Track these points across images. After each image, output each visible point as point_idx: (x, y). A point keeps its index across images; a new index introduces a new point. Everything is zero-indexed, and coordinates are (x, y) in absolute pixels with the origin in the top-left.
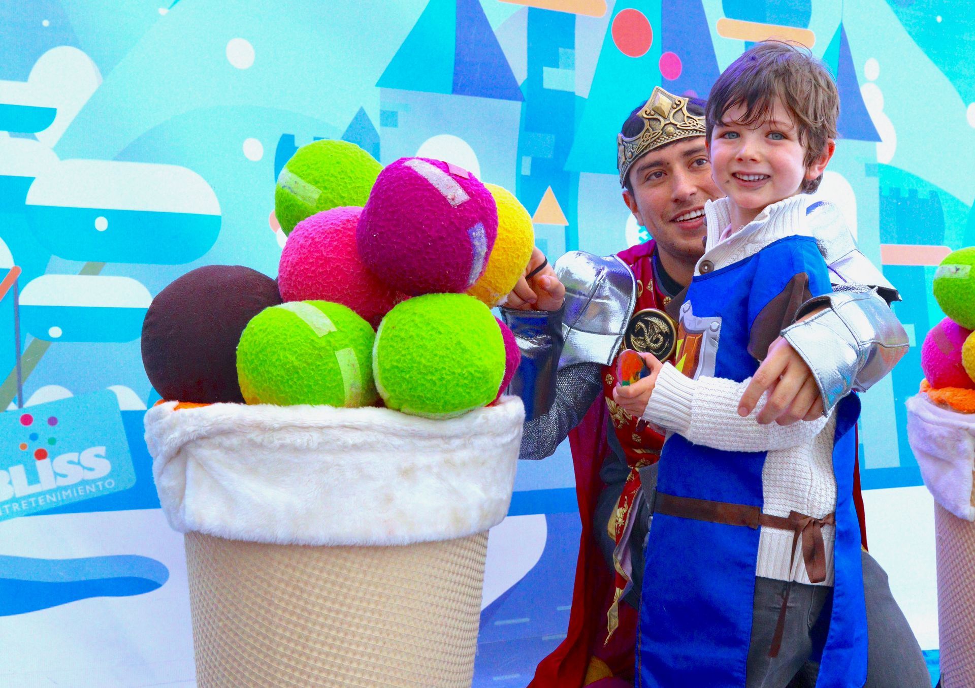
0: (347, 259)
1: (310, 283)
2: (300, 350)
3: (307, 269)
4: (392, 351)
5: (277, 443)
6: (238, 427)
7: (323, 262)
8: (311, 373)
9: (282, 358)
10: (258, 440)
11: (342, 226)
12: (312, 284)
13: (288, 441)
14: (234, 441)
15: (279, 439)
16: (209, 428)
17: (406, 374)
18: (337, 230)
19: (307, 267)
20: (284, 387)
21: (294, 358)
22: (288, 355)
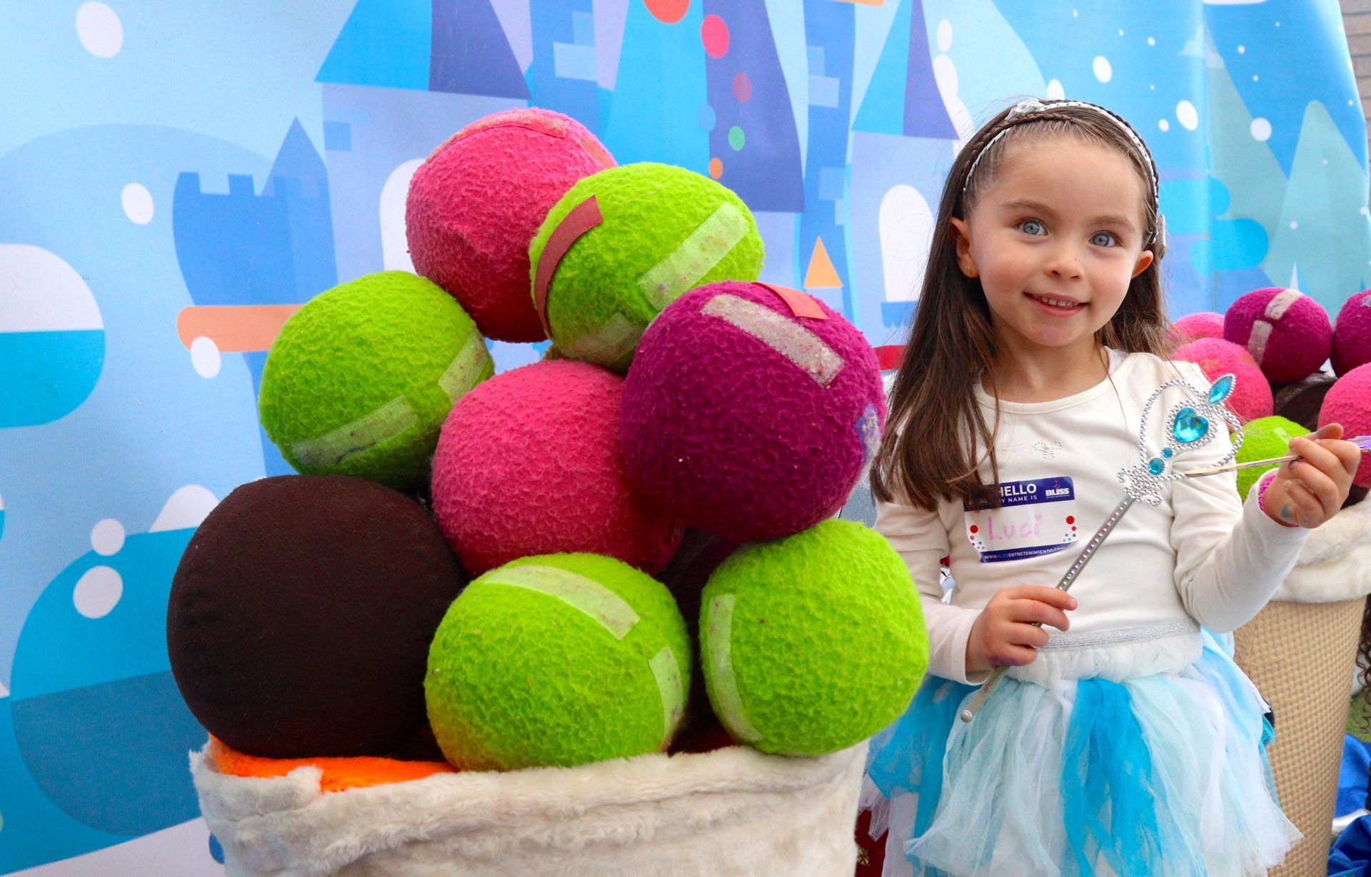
0: (604, 473)
1: (534, 520)
2: (594, 673)
3: (526, 494)
4: (771, 668)
5: (580, 840)
6: (500, 819)
7: (559, 480)
8: (617, 711)
9: (562, 692)
10: (543, 838)
11: (585, 409)
12: (538, 521)
13: (601, 834)
14: (490, 844)
15: (582, 833)
16: (437, 825)
17: (806, 707)
18: (577, 418)
19: (526, 490)
20: (569, 742)
21: (586, 689)
22: (574, 686)
